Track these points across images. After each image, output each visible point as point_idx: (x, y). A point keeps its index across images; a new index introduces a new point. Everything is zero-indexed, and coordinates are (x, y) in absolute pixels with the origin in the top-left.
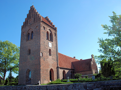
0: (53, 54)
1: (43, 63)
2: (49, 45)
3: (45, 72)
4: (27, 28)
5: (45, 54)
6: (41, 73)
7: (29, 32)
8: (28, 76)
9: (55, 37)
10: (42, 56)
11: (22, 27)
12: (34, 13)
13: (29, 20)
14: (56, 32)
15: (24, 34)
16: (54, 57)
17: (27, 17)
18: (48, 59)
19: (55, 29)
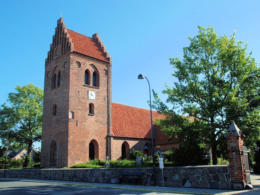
0: (98, 112)
1: (74, 131)
2: (90, 95)
3: (78, 146)
4: (53, 64)
5: (80, 113)
6: (69, 147)
7: (55, 72)
8: (54, 153)
9: (106, 79)
10: (73, 117)
11: (46, 62)
12: (62, 34)
13: (55, 49)
14: (108, 67)
15: (49, 75)
16: (100, 118)
17: (53, 41)
18: (85, 122)
19: (107, 62)
